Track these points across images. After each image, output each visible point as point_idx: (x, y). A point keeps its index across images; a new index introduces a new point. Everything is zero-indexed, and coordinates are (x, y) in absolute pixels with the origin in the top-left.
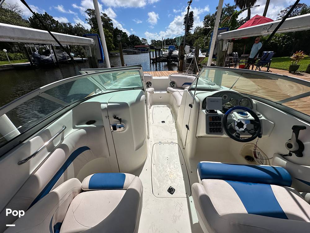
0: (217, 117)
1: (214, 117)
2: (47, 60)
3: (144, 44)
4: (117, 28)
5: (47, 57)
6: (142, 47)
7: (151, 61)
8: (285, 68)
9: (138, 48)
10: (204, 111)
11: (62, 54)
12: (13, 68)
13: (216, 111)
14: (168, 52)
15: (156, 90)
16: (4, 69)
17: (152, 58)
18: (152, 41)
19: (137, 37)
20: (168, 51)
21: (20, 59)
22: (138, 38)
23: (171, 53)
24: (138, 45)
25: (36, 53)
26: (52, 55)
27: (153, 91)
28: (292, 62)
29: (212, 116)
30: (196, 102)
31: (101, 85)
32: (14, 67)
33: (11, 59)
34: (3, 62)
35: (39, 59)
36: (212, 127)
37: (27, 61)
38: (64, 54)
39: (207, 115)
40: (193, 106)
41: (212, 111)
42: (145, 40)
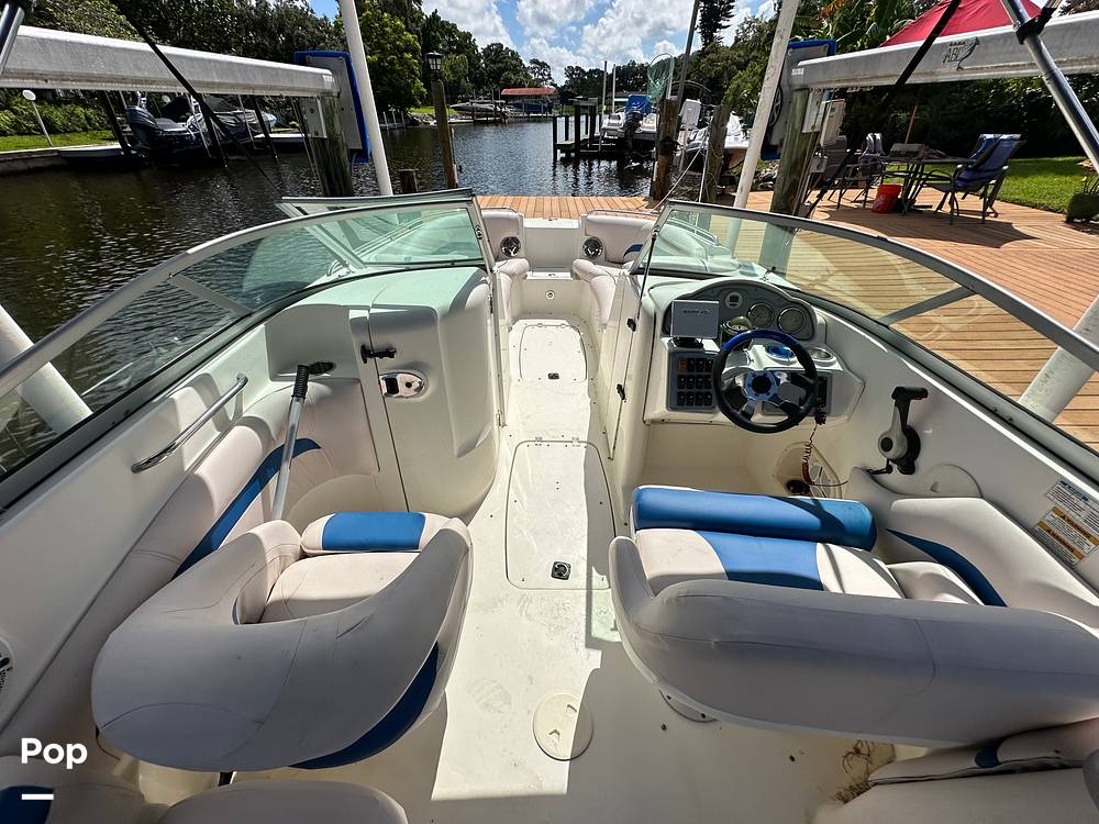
0: (702, 360)
1: (693, 359)
2: (180, 137)
3: (536, 84)
4: (434, 14)
5: (180, 127)
6: (529, 97)
7: (560, 155)
8: (1055, 203)
9: (513, 97)
10: (666, 340)
11: (235, 115)
12: (64, 162)
13: (699, 340)
14: (622, 121)
15: (534, 267)
16: (32, 165)
18: (571, 71)
19: (513, 53)
20: (622, 115)
21: (85, 129)
22: (515, 56)
23: (633, 123)
24: (515, 86)
25: (138, 108)
26: (196, 117)
27: (525, 271)
28: (1086, 181)
29: (686, 356)
30: (646, 313)
31: (346, 248)
32: (65, 158)
33: (53, 130)
34: (26, 139)
35: (151, 131)
36: (685, 390)
37: (111, 140)
38: (241, 117)
39: (672, 355)
40: (639, 323)
41: (688, 343)
42: (543, 65)
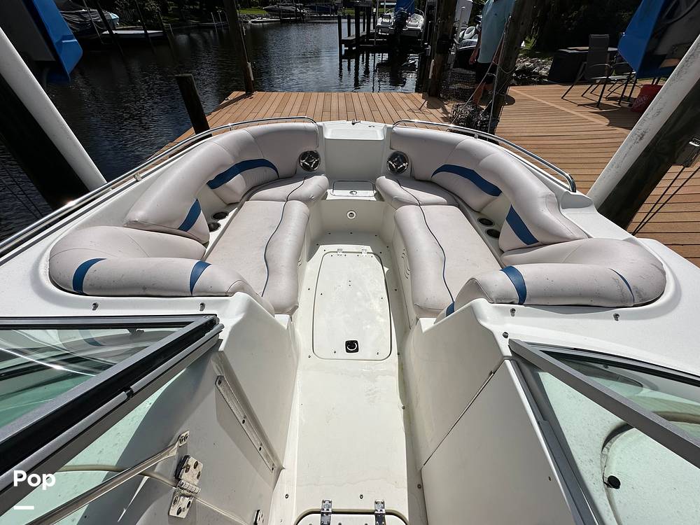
14: (392, 20)
15: (334, 184)
17: (345, 36)
20: (392, 14)
23: (401, 21)
38: (87, 16)
